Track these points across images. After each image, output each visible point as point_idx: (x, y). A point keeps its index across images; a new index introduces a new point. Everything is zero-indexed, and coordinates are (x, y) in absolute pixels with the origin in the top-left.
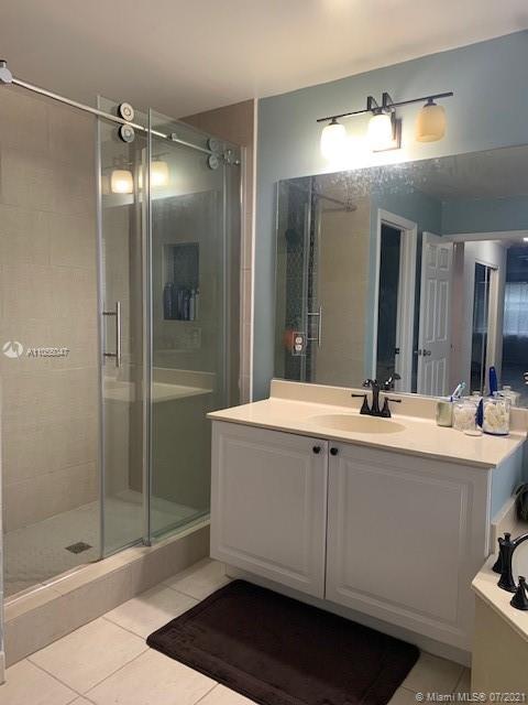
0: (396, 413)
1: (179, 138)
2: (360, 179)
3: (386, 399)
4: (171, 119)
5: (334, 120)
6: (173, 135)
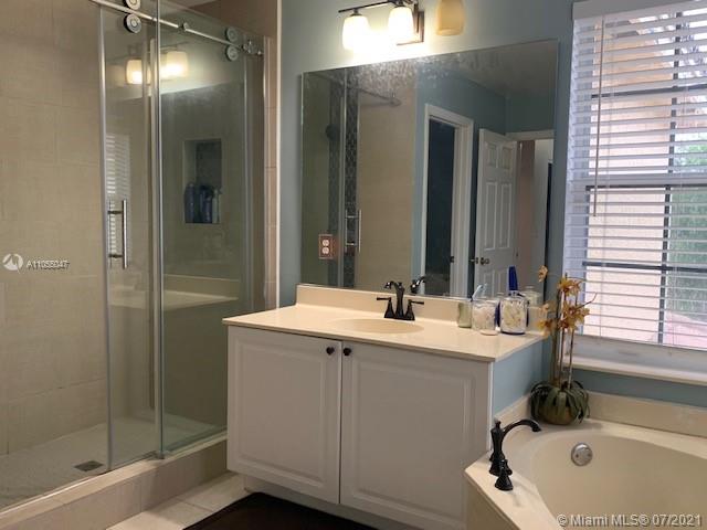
0: (419, 316)
1: (191, 28)
2: (384, 72)
3: (410, 302)
4: (182, 7)
5: (356, 12)
6: (185, 25)
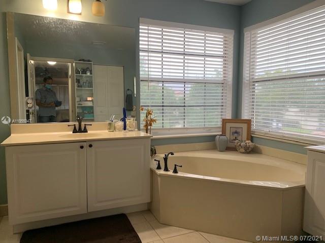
0: (90, 130)
2: (61, 23)
3: (85, 125)
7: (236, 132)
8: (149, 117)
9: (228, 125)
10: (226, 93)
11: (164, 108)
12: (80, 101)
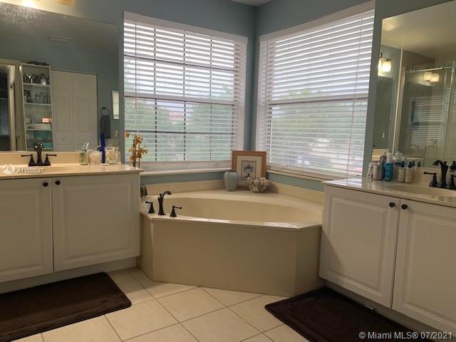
0: (54, 163)
3: (47, 155)
7: (249, 167)
8: (137, 146)
9: (240, 158)
10: (237, 118)
11: (158, 134)
12: (31, 123)
